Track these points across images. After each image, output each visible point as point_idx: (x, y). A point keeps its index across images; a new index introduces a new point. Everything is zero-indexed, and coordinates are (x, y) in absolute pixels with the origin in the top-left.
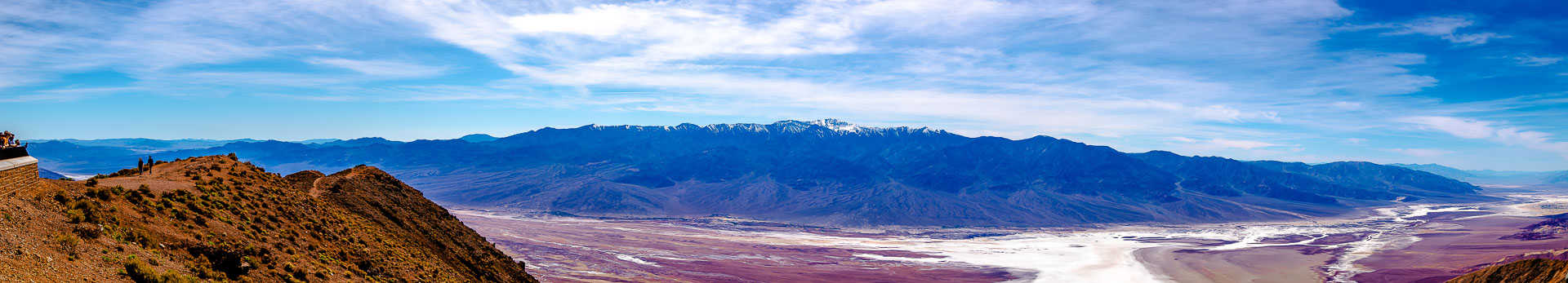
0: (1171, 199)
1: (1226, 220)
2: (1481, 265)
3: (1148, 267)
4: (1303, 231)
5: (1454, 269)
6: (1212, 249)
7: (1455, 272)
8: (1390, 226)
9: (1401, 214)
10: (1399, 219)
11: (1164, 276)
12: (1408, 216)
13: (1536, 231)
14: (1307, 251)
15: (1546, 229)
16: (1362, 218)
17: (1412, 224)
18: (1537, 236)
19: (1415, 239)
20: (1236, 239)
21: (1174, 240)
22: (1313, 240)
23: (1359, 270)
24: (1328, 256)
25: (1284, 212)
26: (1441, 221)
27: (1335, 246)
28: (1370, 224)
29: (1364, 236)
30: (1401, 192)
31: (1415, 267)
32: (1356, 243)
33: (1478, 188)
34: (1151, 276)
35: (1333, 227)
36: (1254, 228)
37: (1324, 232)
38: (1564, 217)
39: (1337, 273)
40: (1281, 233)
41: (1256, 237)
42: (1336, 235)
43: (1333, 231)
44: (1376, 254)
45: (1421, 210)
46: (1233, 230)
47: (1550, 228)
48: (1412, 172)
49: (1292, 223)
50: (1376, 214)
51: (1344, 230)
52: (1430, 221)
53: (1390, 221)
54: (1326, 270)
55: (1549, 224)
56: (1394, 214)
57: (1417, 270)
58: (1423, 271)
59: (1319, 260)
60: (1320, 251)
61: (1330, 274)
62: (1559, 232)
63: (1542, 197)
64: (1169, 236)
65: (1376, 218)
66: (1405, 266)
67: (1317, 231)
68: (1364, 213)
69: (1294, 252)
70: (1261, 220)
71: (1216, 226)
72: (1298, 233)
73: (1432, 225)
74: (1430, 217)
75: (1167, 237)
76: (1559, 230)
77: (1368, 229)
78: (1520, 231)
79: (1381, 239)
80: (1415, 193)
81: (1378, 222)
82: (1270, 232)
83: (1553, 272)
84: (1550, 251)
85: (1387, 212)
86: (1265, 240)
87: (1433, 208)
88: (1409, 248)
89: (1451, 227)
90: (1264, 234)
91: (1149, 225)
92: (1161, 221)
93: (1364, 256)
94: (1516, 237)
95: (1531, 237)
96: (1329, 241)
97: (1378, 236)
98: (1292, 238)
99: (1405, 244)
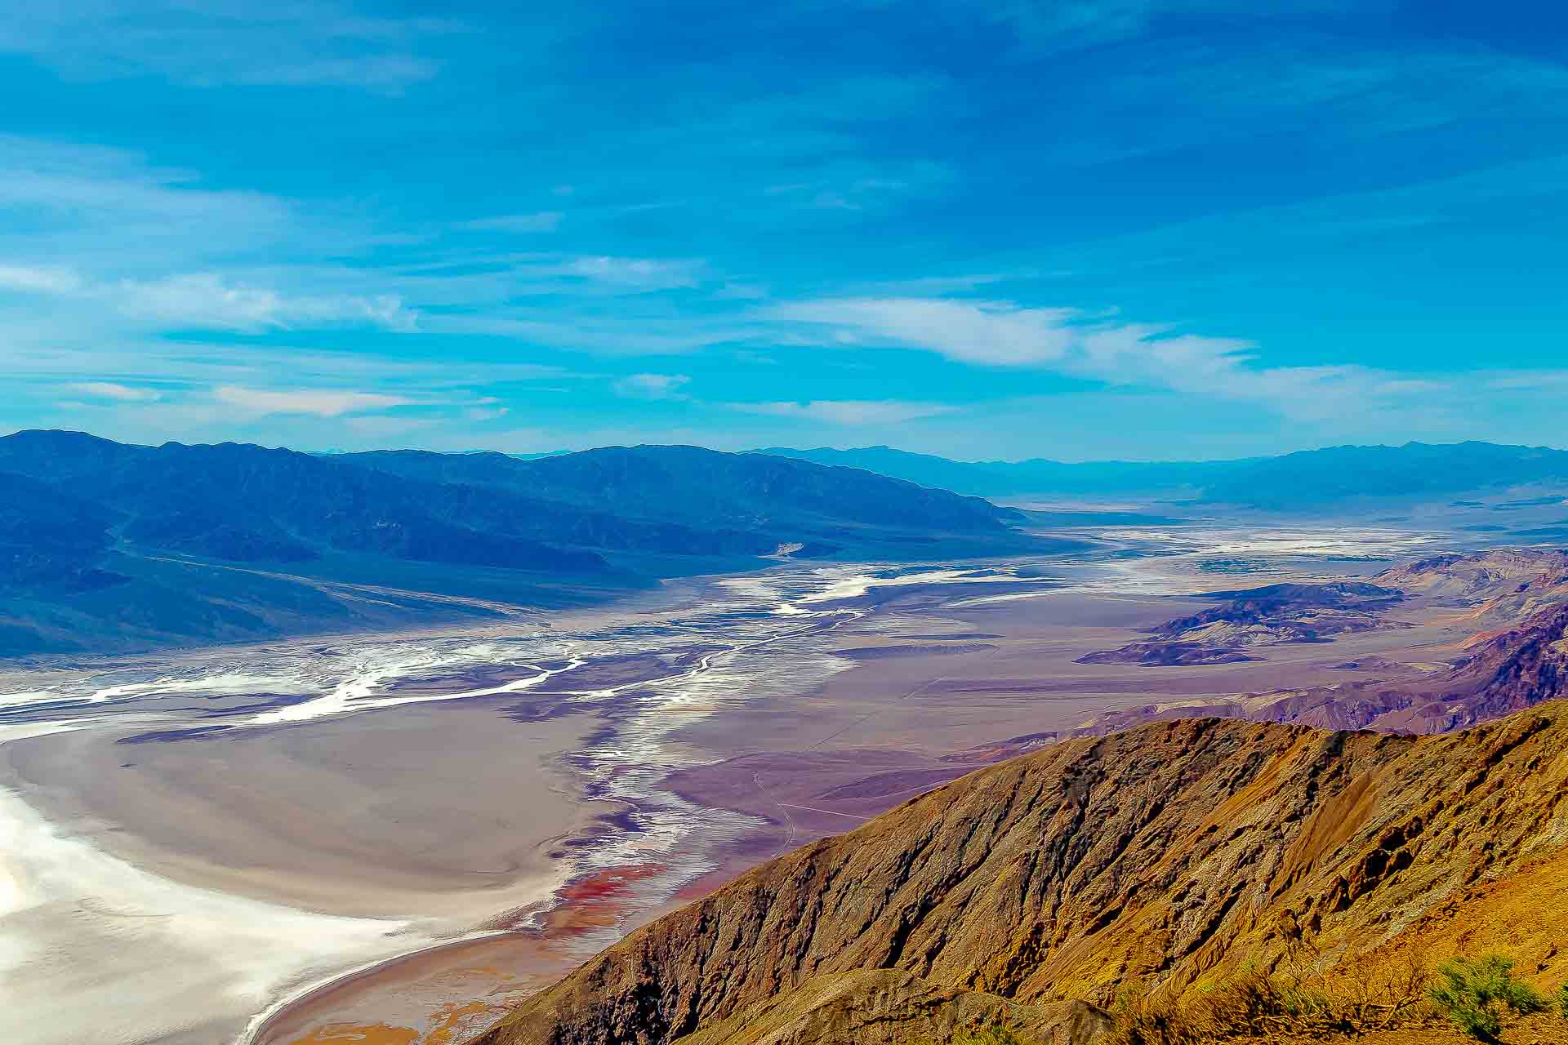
0: (96, 580)
1: (276, 633)
2: (1029, 738)
3: (33, 801)
4: (512, 653)
5: (952, 751)
6: (238, 722)
7: (955, 759)
8: (761, 628)
9: (791, 596)
10: (787, 609)
11: (92, 823)
12: (811, 598)
13: (1188, 637)
14: (527, 710)
15: (1219, 632)
16: (683, 607)
17: (825, 624)
18: (1195, 654)
19: (835, 665)
20: (313, 687)
21: (115, 704)
22: (541, 678)
23: (678, 759)
24: (591, 723)
25: (463, 600)
26: (909, 610)
27: (608, 693)
28: (703, 625)
29: (689, 658)
30: (789, 531)
31: (838, 746)
32: (668, 680)
33: (1015, 514)
34: (46, 829)
35: (598, 636)
36: (370, 652)
37: (575, 654)
38: (1273, 598)
39: (619, 771)
40: (449, 660)
41: (371, 679)
42: (610, 660)
43: (601, 649)
44: (725, 711)
45: (852, 583)
46: (303, 663)
47: (1230, 628)
48: (820, 471)
49: (477, 631)
50: (721, 594)
51: (630, 646)
52: (877, 613)
53: (761, 613)
54: (586, 763)
55: (1228, 617)
56: (771, 594)
57: (843, 755)
58: (864, 757)
59: (565, 734)
60: (563, 710)
61: (598, 776)
62: (1258, 640)
63: (1202, 537)
64: (100, 696)
65: (719, 607)
66: (810, 742)
67: (553, 649)
68: (685, 594)
69: (491, 718)
70: (382, 627)
71: (248, 652)
72: (497, 660)
73: (882, 623)
74: (876, 599)
75: (96, 699)
76: (1257, 638)
77: (699, 640)
78: (1141, 638)
79: (737, 666)
80: (829, 533)
81: (728, 618)
82: (414, 662)
83: (1258, 758)
84: (1235, 698)
85: (752, 588)
86: (400, 685)
87: (883, 575)
88: (821, 690)
89: (935, 626)
90: (395, 671)
91: (29, 666)
92: (71, 648)
93: (692, 718)
94: (1126, 655)
95: (1173, 655)
96: (587, 677)
97: (728, 658)
98: (481, 675)
99: (810, 680)
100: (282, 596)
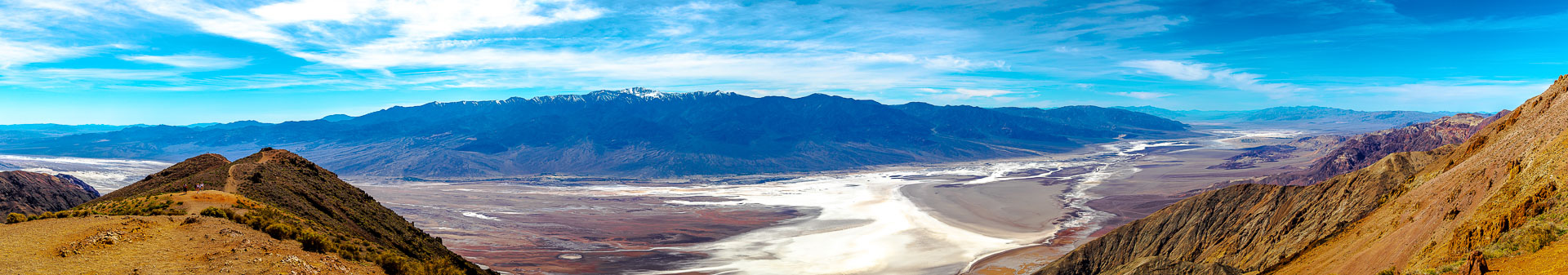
0: (928, 143)
1: (976, 159)
2: (1193, 191)
3: (913, 201)
4: (1041, 165)
5: (1171, 195)
6: (966, 183)
7: (1172, 197)
8: (1114, 159)
9: (1123, 150)
10: (1121, 154)
11: (927, 208)
12: (1129, 151)
13: (1238, 161)
14: (1046, 182)
15: (1247, 159)
16: (1091, 153)
17: (1133, 158)
18: (1240, 166)
19: (1136, 170)
20: (985, 174)
21: (934, 177)
22: (1050, 173)
23: (1091, 198)
24: (1064, 186)
25: (1028, 150)
26: (1157, 154)
27: (1069, 178)
28: (1097, 158)
29: (1092, 169)
30: (1122, 131)
31: (1137, 193)
32: (1087, 174)
33: (1186, 125)
34: (917, 208)
35: (1066, 161)
36: (1000, 164)
37: (1059, 166)
38: (1261, 150)
39: (1072, 200)
40: (1023, 168)
41: (1002, 172)
42: (1070, 168)
43: (1067, 165)
44: (1104, 182)
45: (1140, 145)
46: (983, 167)
47: (1250, 158)
48: (1131, 113)
49: (1031, 159)
50: (1102, 149)
51: (1076, 164)
52: (1148, 155)
53: (1114, 155)
54: (1063, 198)
55: (1249, 155)
56: (1117, 149)
57: (1139, 196)
58: (1145, 197)
59: (1057, 189)
60: (1056, 182)
61: (1067, 201)
62: (1257, 162)
63: (1242, 132)
64: (929, 174)
65: (1102, 153)
66: (1128, 193)
67: (1053, 165)
68: (1091, 149)
69: (1035, 184)
70: (1004, 157)
71: (968, 163)
72: (1037, 168)
73: (1150, 158)
74: (1148, 151)
75: (928, 175)
76: (1258, 161)
77: (1096, 163)
78: (1225, 162)
79: (1107, 170)
80: (1134, 131)
81: (1104, 156)
82: (1014, 167)
84: (1252, 178)
85: (1111, 147)
86: (1010, 174)
87: (1150, 144)
88: (1132, 177)
89: (1165, 158)
90: (1008, 170)
91: (911, 165)
92: (922, 161)
93: (1094, 185)
94: (1221, 166)
95: (1234, 166)
96: (1064, 173)
97: (1104, 168)
98: (1032, 172)
99: (1129, 174)
100: (977, 148)
